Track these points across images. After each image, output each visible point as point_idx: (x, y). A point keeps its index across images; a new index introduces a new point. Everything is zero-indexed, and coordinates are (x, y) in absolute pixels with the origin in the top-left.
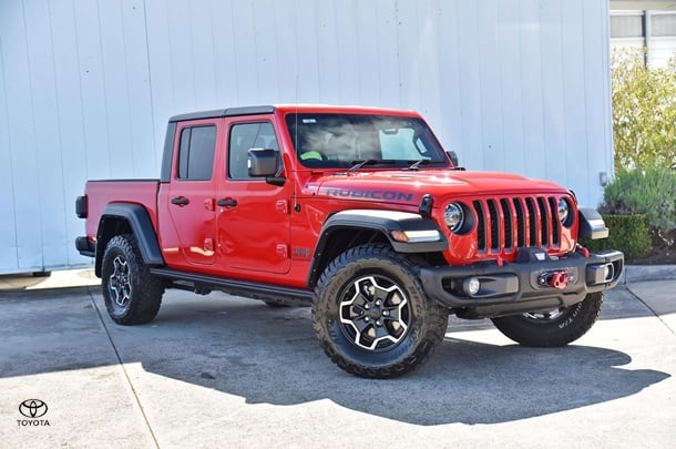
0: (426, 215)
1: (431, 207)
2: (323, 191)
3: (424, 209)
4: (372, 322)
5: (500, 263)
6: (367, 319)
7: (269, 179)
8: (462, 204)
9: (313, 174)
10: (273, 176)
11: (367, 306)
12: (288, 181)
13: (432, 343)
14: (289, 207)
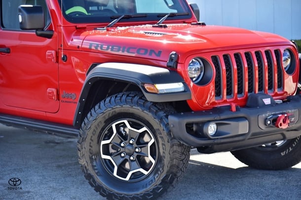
0: (173, 69)
1: (177, 62)
2: (86, 45)
3: (171, 64)
4: (127, 157)
5: (234, 109)
6: (123, 155)
7: (39, 32)
8: (203, 60)
9: (77, 28)
10: (42, 29)
11: (122, 145)
12: (55, 34)
13: (175, 175)
14: (57, 57)
